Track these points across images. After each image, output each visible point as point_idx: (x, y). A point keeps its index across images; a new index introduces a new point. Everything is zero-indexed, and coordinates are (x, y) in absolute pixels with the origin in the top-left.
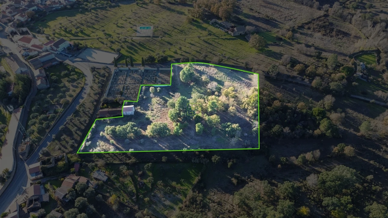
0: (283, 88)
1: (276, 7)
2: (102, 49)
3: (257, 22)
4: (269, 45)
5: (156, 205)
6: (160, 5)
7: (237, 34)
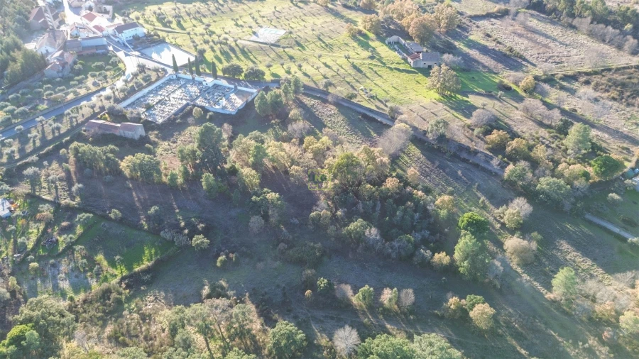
0: (440, 167)
1: (544, 38)
2: (183, 48)
3: (482, 56)
4: (473, 93)
5: (43, 281)
6: (327, 7)
7: (421, 65)
